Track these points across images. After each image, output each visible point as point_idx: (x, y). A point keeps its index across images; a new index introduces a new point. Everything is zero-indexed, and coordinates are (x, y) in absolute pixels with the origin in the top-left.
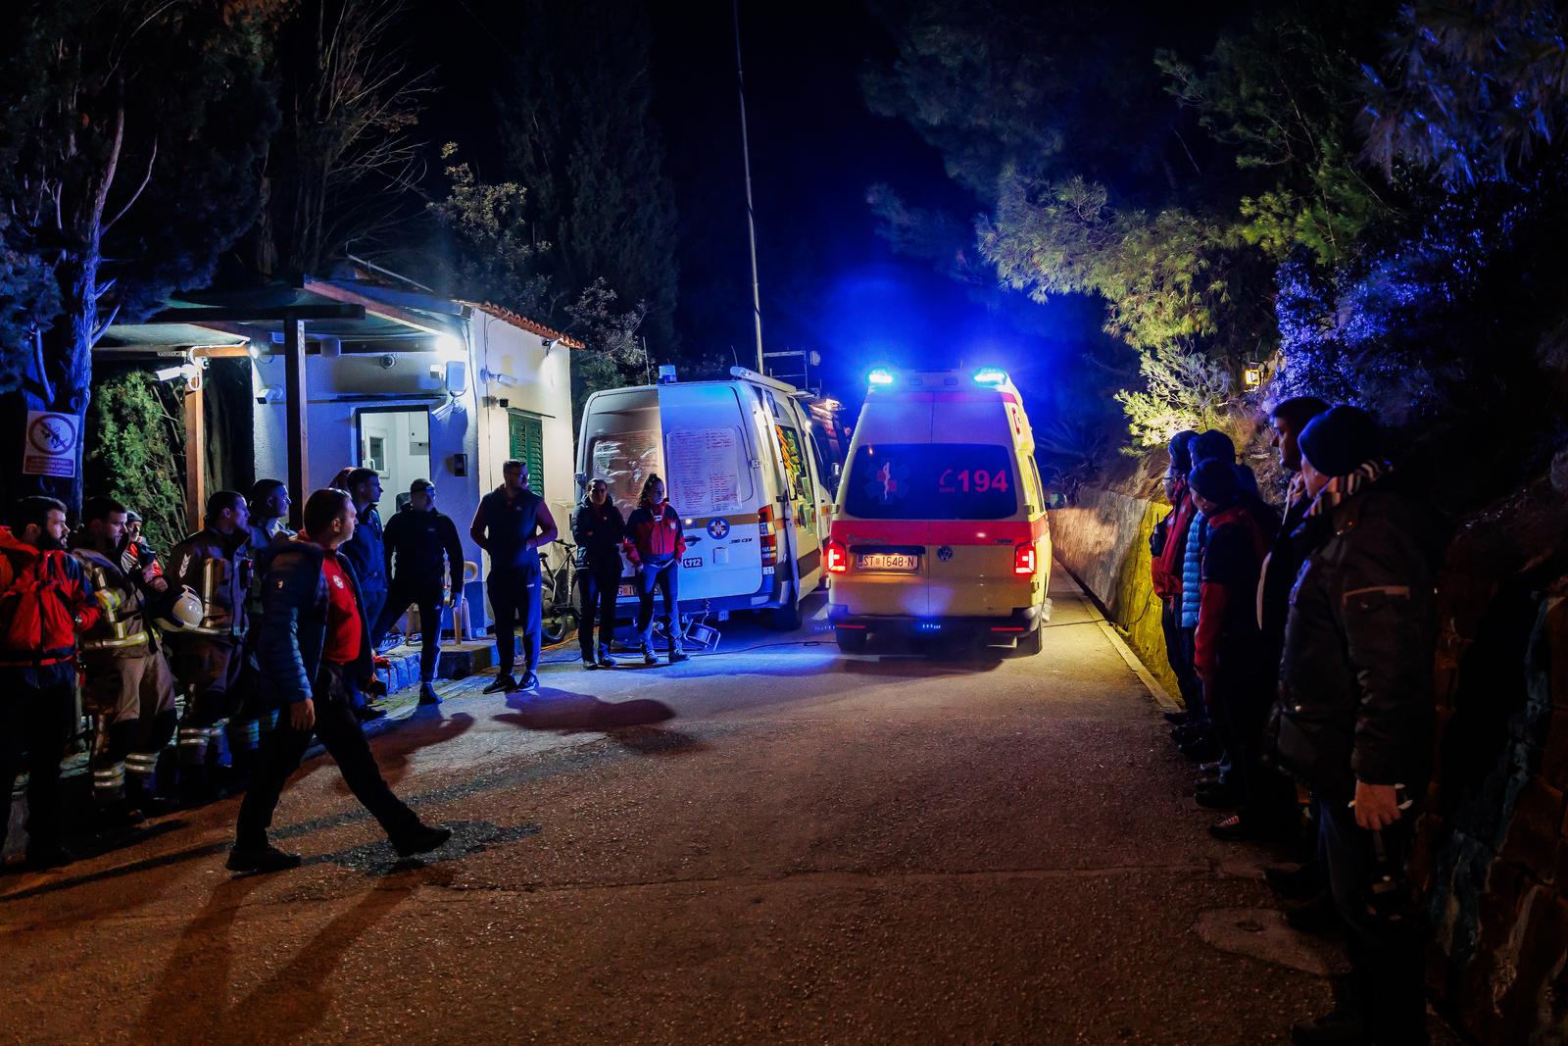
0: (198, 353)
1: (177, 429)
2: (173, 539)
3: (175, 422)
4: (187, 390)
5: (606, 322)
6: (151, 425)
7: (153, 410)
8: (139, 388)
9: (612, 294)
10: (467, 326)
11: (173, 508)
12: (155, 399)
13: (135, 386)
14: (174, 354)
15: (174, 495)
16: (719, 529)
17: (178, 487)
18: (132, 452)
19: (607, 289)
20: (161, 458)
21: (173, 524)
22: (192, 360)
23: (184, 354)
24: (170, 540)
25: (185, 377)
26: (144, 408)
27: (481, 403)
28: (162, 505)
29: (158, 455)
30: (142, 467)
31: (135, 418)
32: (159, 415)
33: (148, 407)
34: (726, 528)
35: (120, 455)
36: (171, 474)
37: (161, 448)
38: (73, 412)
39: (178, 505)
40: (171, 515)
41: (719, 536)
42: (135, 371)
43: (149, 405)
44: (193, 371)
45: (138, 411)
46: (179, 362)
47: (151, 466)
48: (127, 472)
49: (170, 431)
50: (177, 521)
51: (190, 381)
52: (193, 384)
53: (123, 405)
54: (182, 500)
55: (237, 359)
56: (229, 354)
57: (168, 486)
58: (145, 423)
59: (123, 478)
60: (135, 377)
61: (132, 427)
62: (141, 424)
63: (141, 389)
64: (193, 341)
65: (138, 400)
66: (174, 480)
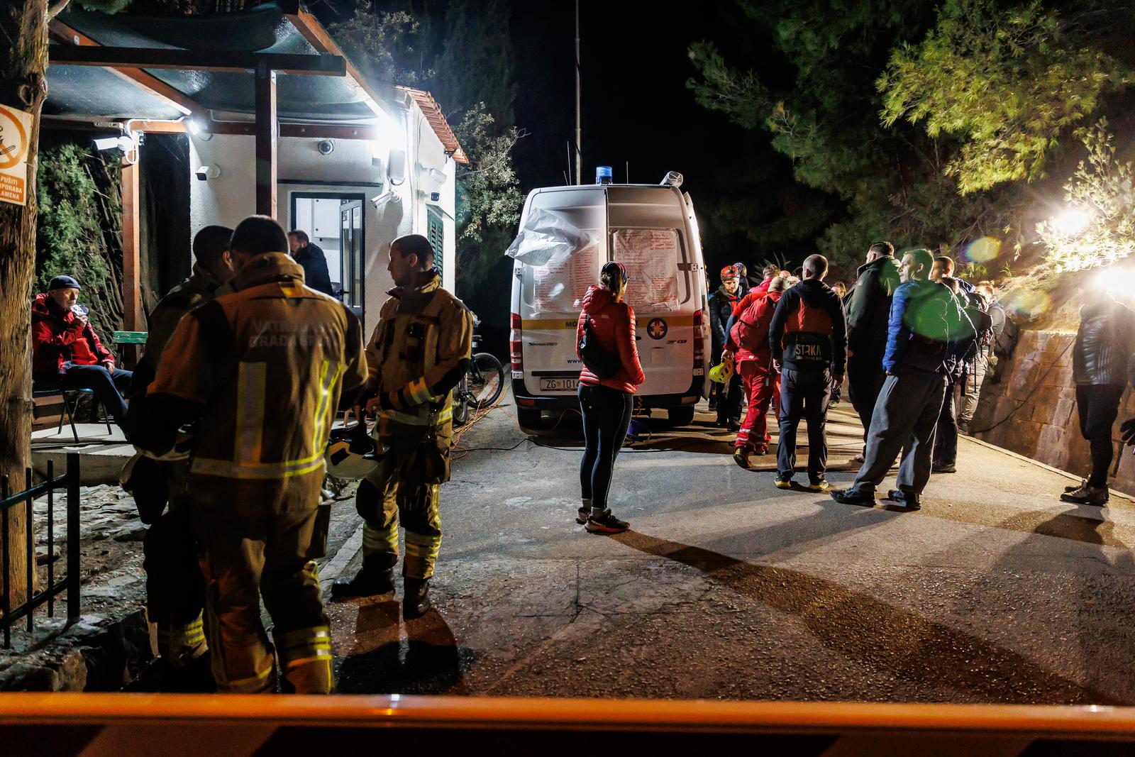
0: (134, 127)
1: (107, 206)
2: (102, 310)
3: (104, 198)
4: (124, 163)
5: (483, 142)
6: (84, 200)
7: (86, 185)
8: (73, 162)
9: (490, 119)
10: (406, 117)
11: (103, 283)
12: (88, 177)
13: (68, 161)
14: (111, 125)
15: (103, 270)
16: (657, 329)
17: (107, 262)
18: (66, 228)
19: (487, 112)
20: (91, 233)
21: (103, 297)
22: (130, 134)
23: (121, 125)
24: (100, 312)
25: (121, 148)
26: (78, 183)
27: (414, 193)
28: (92, 279)
29: (88, 230)
30: (75, 242)
31: (67, 194)
32: (91, 191)
33: (83, 182)
34: (665, 329)
35: (55, 228)
36: (101, 249)
37: (92, 224)
38: (22, 107)
39: (108, 279)
40: (101, 288)
41: (657, 337)
42: (70, 144)
43: (83, 180)
44: (130, 144)
45: (71, 185)
46: (117, 133)
47: (83, 240)
48: (62, 246)
49: (100, 208)
50: (107, 294)
51: (127, 154)
52: (130, 157)
53: (57, 179)
54: (111, 275)
55: (175, 135)
56: (166, 129)
57: (97, 259)
58: (78, 197)
59: (58, 251)
60: (69, 150)
61: (65, 203)
62: (74, 198)
63: (75, 162)
64: (132, 112)
65: (73, 175)
66: (104, 256)
